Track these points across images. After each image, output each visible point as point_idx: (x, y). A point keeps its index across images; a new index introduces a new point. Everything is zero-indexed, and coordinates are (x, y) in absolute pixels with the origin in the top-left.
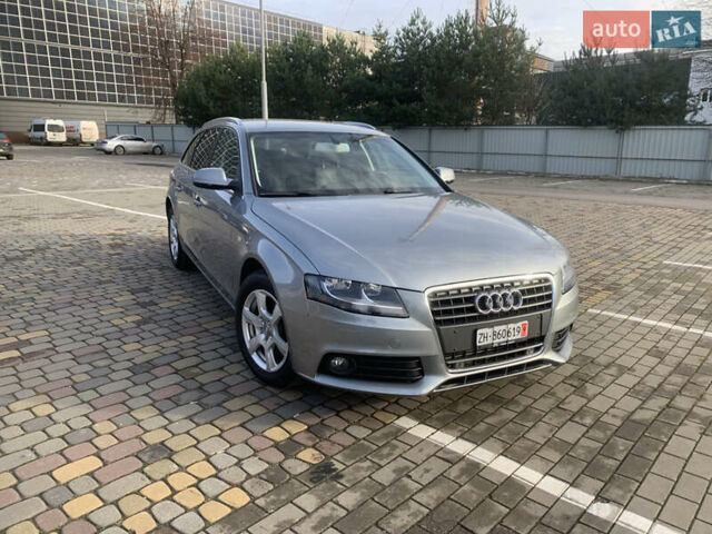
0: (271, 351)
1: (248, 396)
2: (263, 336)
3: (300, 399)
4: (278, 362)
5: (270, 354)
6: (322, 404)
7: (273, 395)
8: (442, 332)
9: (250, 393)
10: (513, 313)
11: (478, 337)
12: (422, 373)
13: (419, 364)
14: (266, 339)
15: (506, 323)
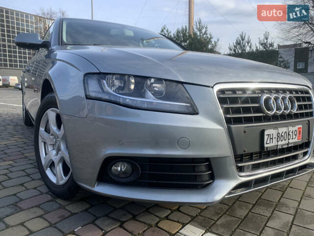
0: (61, 165)
1: (36, 209)
2: (54, 152)
3: (86, 210)
4: (66, 175)
5: (59, 168)
6: (107, 216)
7: (61, 207)
8: (234, 131)
9: (38, 206)
10: (290, 116)
11: (266, 137)
12: (212, 177)
13: (210, 167)
14: (57, 154)
15: (286, 125)
